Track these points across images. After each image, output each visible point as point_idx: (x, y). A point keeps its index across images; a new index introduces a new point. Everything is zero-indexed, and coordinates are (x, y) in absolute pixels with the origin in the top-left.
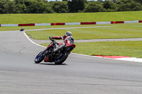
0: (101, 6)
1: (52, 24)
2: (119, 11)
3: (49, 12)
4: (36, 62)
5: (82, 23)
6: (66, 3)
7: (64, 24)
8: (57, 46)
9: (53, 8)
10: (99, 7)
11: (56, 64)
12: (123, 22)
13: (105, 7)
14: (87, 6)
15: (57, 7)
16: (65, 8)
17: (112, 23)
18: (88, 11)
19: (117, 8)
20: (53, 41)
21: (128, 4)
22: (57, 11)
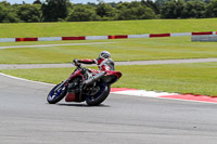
0: (93, 11)
1: (18, 40)
2: (120, 19)
3: (12, 21)
4: (51, 102)
5: (64, 39)
6: (38, 7)
7: (36, 39)
8: (90, 75)
9: (19, 14)
10: (90, 14)
11: (90, 105)
12: (126, 37)
13: (99, 13)
14: (71, 12)
15: (25, 13)
16: (38, 14)
17: (110, 37)
18: (74, 19)
19: (117, 15)
20: (79, 66)
21: (134, 9)
22: (25, 19)
